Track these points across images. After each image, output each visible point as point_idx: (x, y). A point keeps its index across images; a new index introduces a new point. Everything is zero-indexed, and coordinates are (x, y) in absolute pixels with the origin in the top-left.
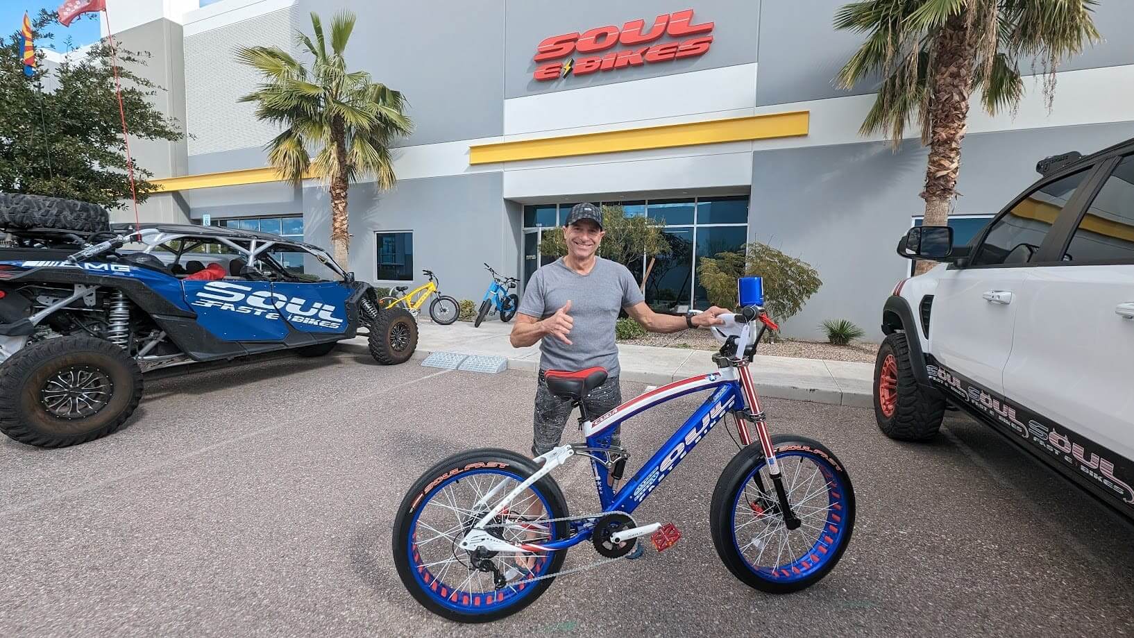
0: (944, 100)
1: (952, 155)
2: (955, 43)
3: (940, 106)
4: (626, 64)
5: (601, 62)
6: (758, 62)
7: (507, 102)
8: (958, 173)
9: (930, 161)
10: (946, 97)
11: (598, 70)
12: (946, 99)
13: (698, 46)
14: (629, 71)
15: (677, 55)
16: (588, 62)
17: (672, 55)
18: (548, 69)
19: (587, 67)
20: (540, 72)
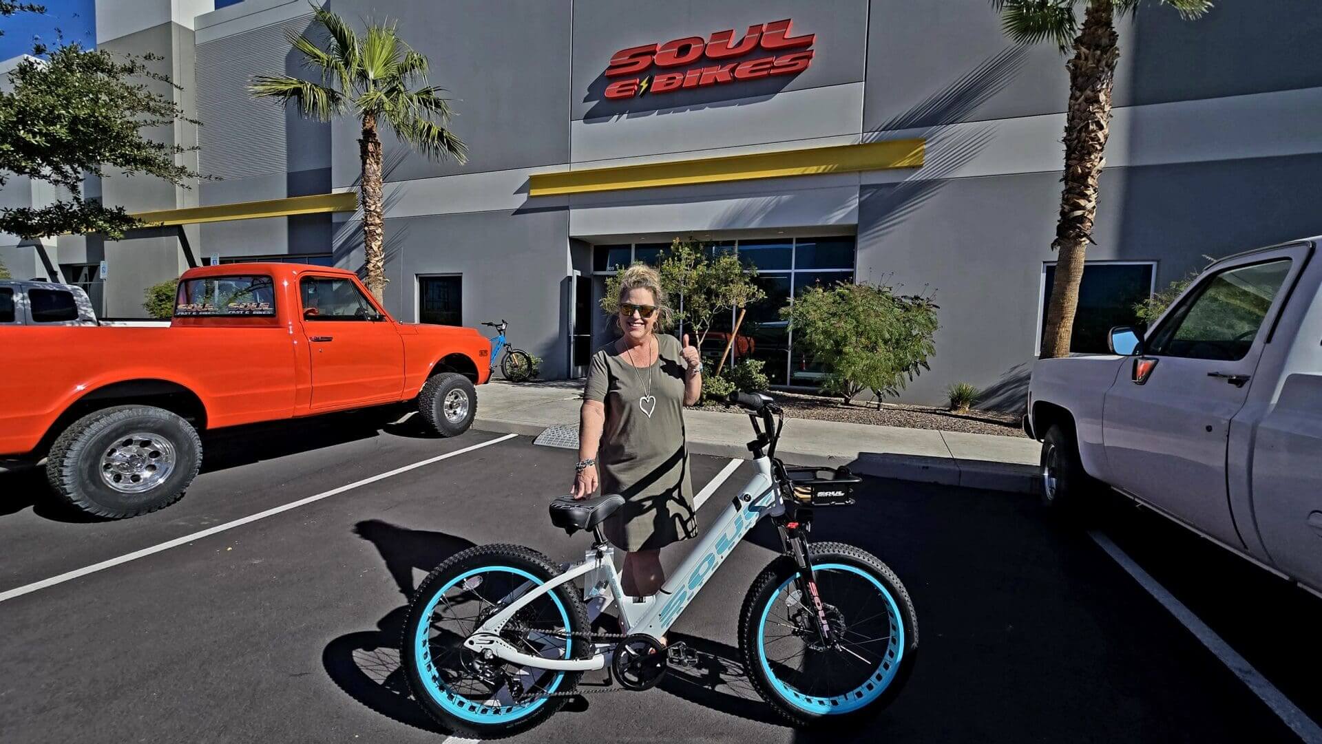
0: (1078, 128)
1: (1088, 192)
2: (1091, 64)
3: (1075, 135)
4: (711, 81)
5: (684, 78)
6: (865, 81)
7: (574, 125)
8: (1094, 214)
9: (1063, 199)
10: (1082, 125)
11: (680, 88)
12: (1081, 129)
13: (793, 62)
14: (716, 91)
15: (772, 72)
16: (669, 79)
17: (765, 73)
18: (621, 86)
19: (667, 85)
20: (612, 90)
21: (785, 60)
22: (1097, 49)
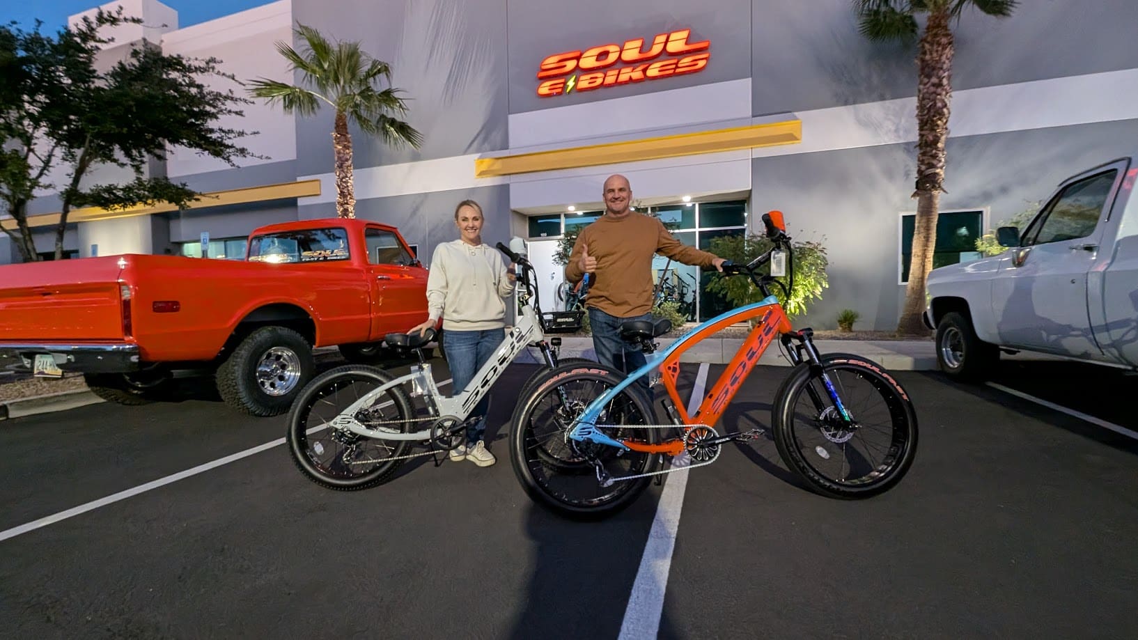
0: (928, 106)
3: (926, 112)
4: (628, 79)
5: (605, 77)
6: (752, 77)
7: (512, 118)
9: (919, 160)
10: (930, 104)
11: (602, 85)
12: (930, 106)
13: (693, 63)
14: (631, 87)
16: (592, 78)
17: (672, 71)
18: (552, 85)
19: (590, 83)
20: (545, 89)
21: (686, 61)
22: (939, 47)
